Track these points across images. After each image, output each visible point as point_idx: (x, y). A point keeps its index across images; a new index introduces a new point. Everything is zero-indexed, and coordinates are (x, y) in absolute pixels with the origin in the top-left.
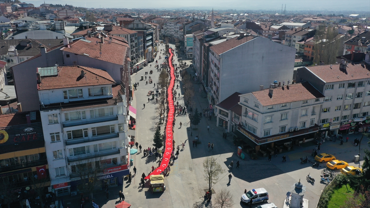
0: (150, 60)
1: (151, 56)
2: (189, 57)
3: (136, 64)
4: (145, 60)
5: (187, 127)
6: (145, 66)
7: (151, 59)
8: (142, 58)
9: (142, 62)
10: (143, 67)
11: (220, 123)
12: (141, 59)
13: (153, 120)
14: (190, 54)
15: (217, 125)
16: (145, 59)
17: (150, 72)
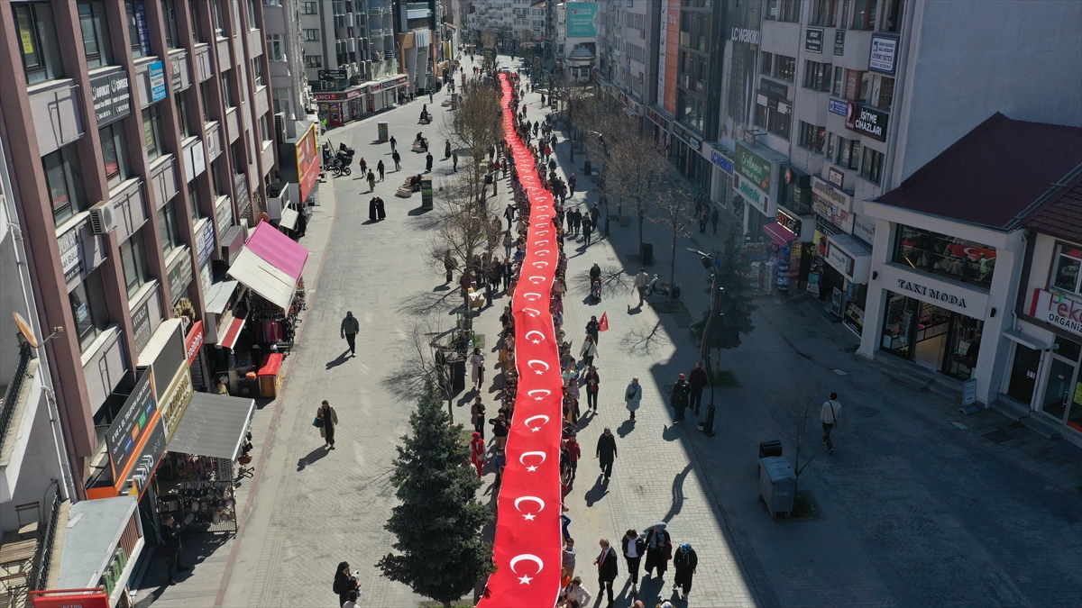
0: (424, 84)
1: (429, 69)
2: (577, 76)
3: (362, 85)
4: (402, 75)
5: (650, 361)
6: (401, 103)
7: (429, 80)
8: (389, 65)
9: (387, 80)
10: (394, 105)
11: (885, 332)
12: (383, 67)
13: (418, 320)
14: (581, 67)
15: (868, 344)
16: (400, 71)
17: (422, 118)
